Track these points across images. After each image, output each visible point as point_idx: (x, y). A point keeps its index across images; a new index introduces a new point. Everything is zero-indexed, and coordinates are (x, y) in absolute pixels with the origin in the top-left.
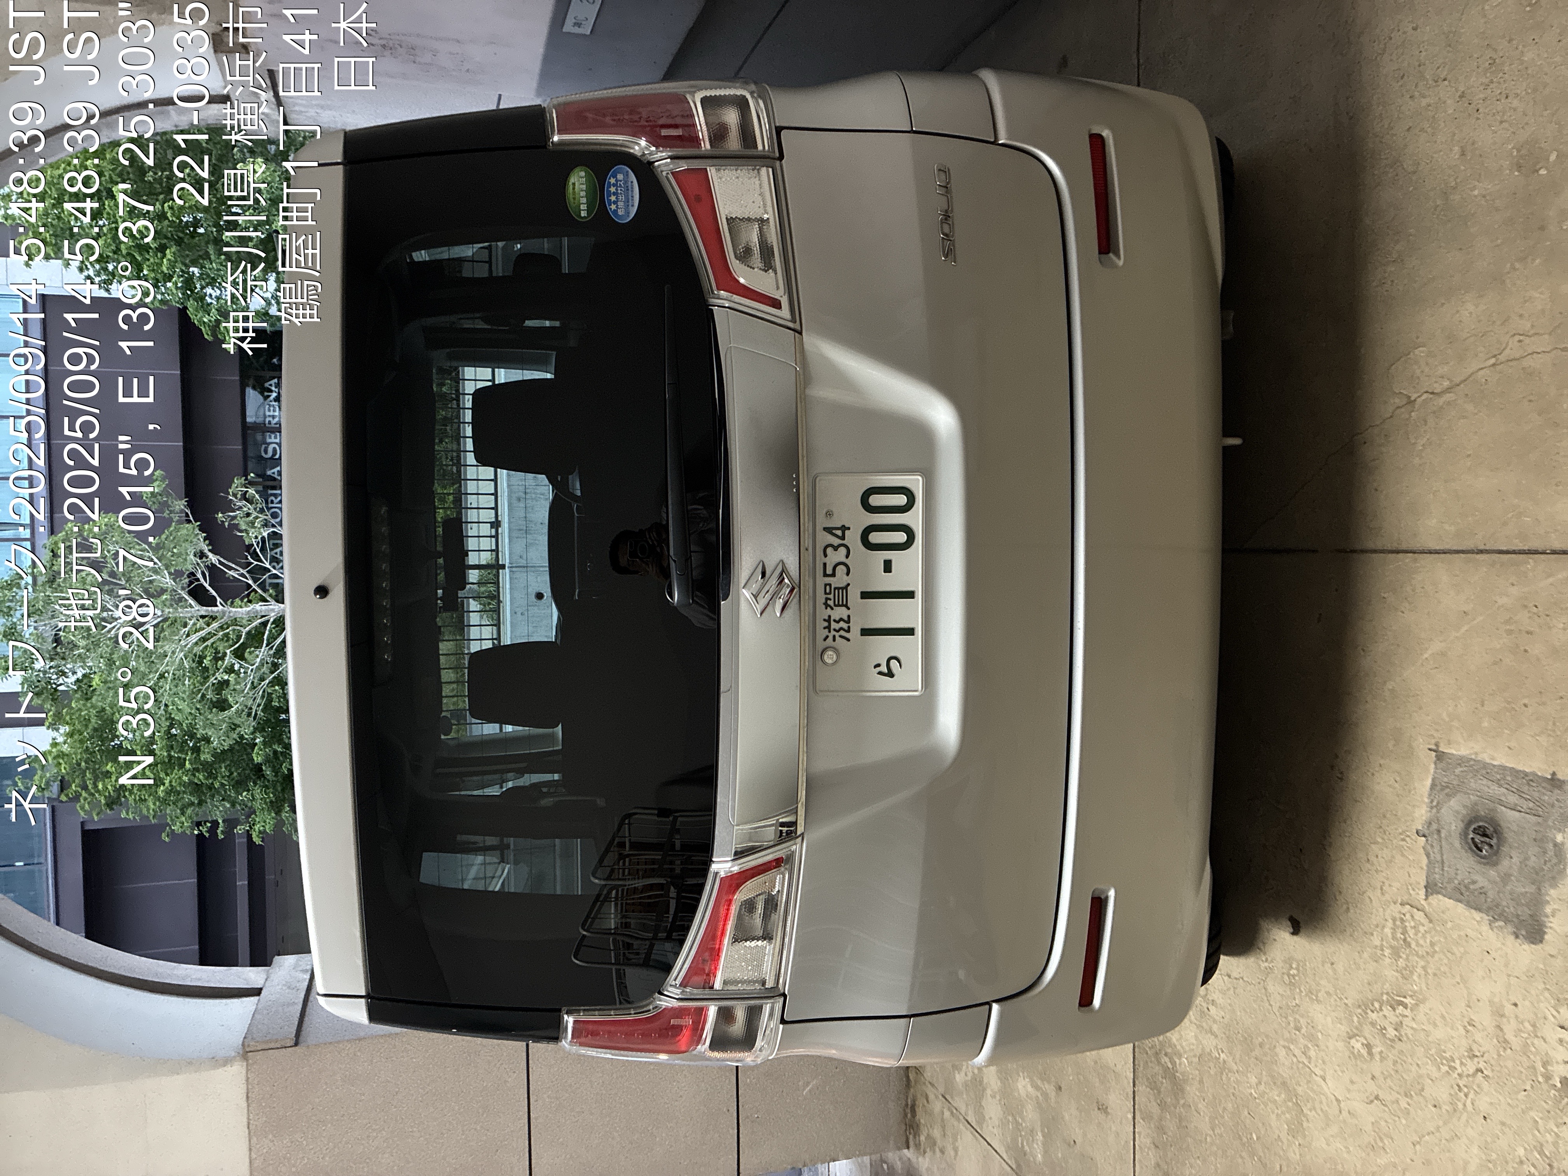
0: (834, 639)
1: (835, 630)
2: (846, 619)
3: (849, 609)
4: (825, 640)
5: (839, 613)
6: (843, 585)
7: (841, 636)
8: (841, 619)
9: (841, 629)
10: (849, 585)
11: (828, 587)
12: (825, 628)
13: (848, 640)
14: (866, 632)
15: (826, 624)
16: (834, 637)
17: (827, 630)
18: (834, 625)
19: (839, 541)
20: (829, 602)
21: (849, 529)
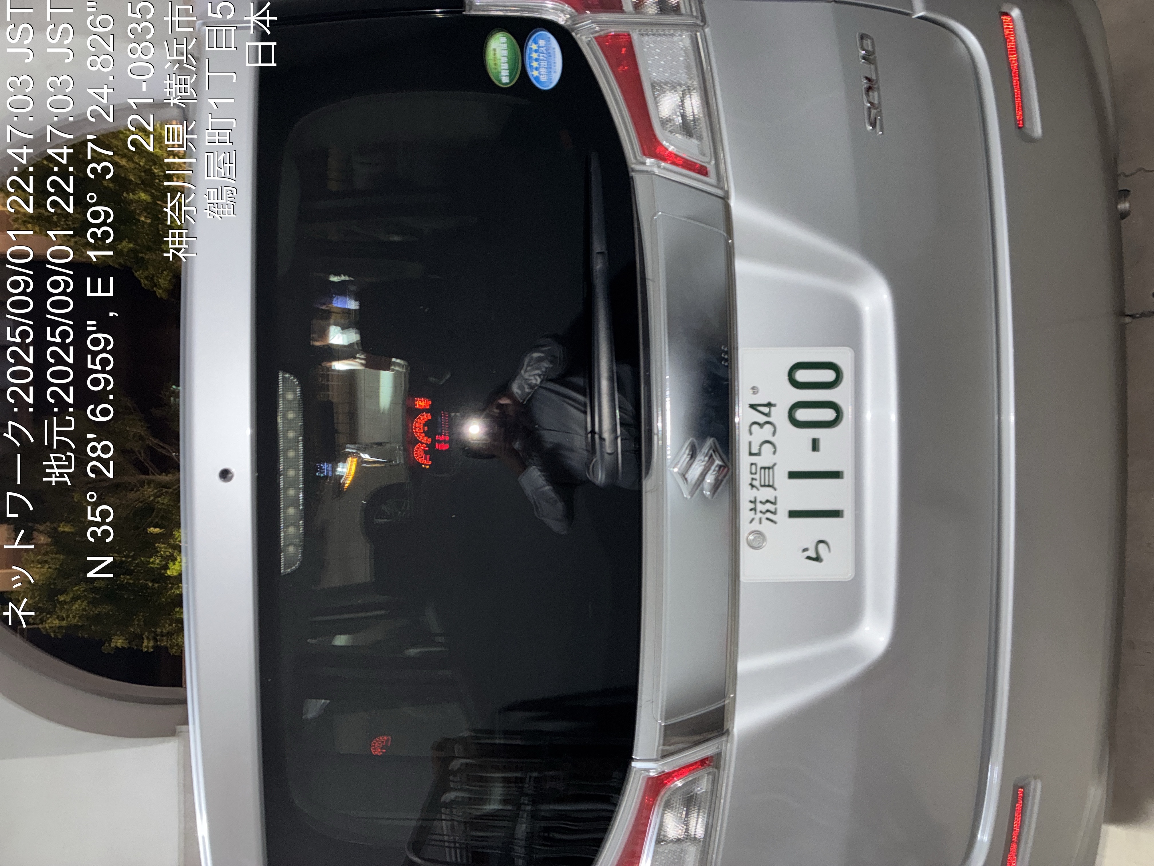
0: (760, 523)
1: (761, 512)
2: (773, 500)
3: (775, 489)
4: (751, 522)
5: (765, 494)
6: (770, 465)
7: (768, 519)
8: (768, 501)
9: (768, 511)
10: (775, 464)
11: (754, 467)
12: (751, 510)
13: (774, 522)
14: (793, 514)
15: (752, 506)
16: (760, 519)
17: (753, 512)
18: (760, 507)
19: (766, 419)
20: (754, 483)
21: (774, 405)
